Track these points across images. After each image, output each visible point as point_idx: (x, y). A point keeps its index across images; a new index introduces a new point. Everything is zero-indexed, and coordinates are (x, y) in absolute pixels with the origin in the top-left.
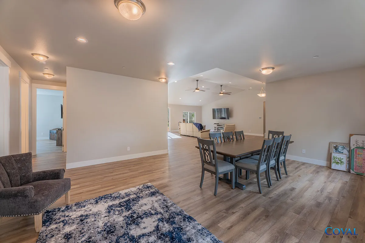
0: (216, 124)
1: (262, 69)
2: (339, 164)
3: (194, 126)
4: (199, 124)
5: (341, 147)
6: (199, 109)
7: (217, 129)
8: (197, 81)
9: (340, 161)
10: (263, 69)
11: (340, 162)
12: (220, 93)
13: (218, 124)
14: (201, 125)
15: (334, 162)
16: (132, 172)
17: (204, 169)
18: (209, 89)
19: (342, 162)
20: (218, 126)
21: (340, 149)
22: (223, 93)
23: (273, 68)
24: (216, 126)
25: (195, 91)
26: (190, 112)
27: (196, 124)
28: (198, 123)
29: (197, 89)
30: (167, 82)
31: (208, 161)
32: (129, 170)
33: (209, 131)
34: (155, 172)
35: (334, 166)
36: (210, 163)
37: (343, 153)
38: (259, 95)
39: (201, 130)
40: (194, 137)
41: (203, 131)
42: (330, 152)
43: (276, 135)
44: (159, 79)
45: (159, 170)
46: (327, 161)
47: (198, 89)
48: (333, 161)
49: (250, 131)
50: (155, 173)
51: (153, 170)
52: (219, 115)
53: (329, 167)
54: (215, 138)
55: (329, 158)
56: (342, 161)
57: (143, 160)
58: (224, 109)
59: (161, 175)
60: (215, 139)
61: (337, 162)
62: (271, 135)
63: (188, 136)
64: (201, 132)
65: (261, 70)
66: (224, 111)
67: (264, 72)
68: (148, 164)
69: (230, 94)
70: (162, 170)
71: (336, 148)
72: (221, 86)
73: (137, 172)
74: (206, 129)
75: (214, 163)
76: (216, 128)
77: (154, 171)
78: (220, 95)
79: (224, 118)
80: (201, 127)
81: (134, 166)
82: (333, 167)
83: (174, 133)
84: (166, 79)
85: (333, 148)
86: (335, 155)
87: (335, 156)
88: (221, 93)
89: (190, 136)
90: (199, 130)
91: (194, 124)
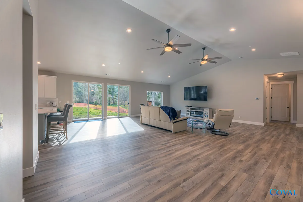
0: (189, 106)
3: (162, 112)
4: (171, 108)
8: (168, 31)
12: (203, 60)
13: (192, 107)
14: (173, 110)
24: (189, 109)
28: (169, 107)
29: (167, 45)
33: (186, 119)
39: (174, 119)
40: (161, 129)
41: (177, 120)
47: (170, 46)
63: (152, 126)
64: (174, 123)
72: (204, 49)
74: (182, 118)
76: (189, 112)
80: (173, 114)
83: (134, 119)
89: (155, 127)
90: (171, 120)
91: (162, 108)
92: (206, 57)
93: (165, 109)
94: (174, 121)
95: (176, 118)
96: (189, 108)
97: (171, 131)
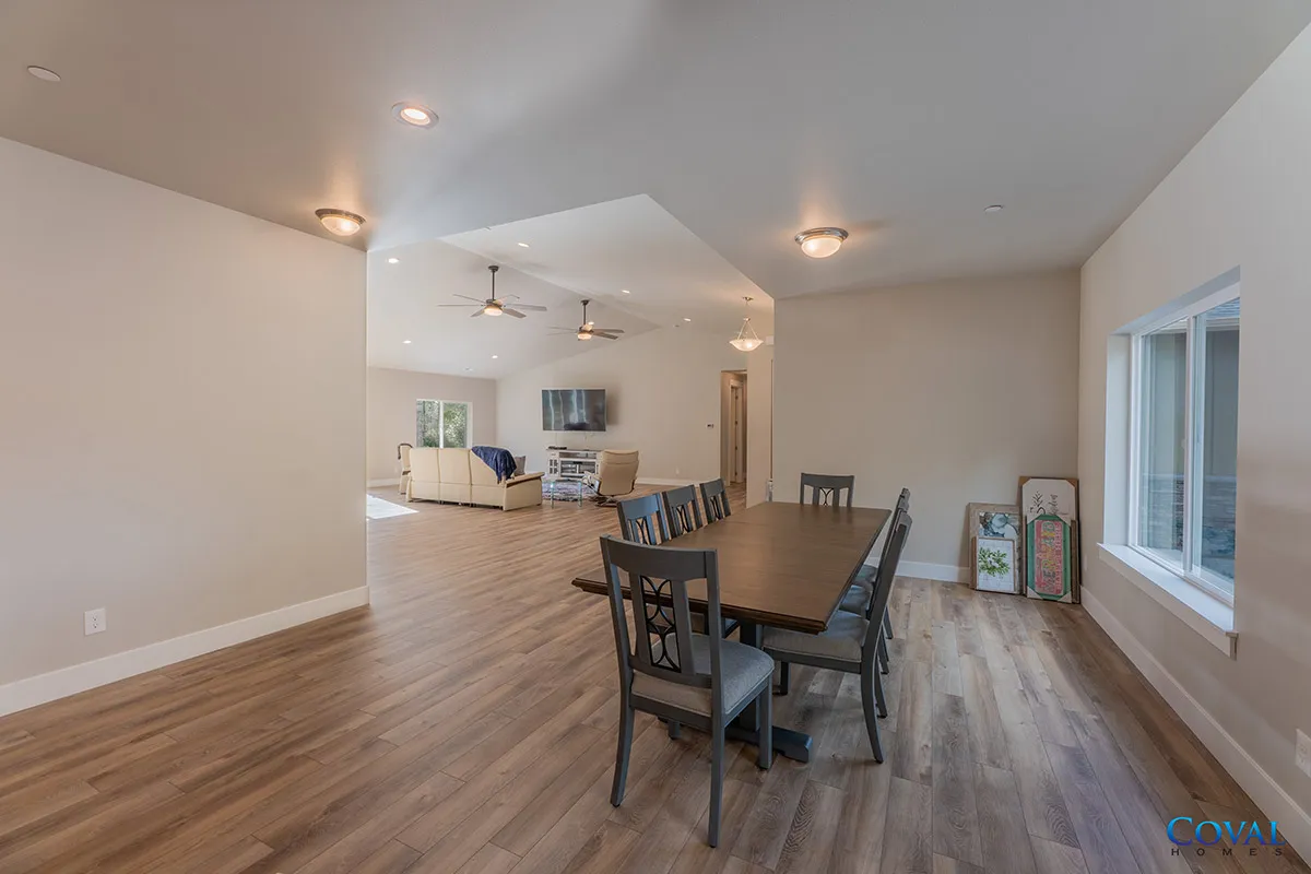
0: (556, 449)
1: (805, 233)
2: (997, 574)
3: (477, 461)
4: (499, 450)
5: (1000, 519)
6: (487, 389)
7: (559, 469)
8: (494, 269)
9: (998, 561)
10: (809, 233)
11: (997, 565)
12: (582, 331)
13: (565, 448)
14: (506, 455)
15: (983, 568)
16: (117, 794)
17: (632, 704)
18: (544, 309)
19: (1003, 565)
20: (562, 455)
21: (996, 522)
22: (591, 332)
23: (844, 234)
24: (556, 455)
25: (482, 312)
26: (448, 402)
27: (483, 452)
28: (494, 449)
29: (491, 303)
30: (360, 244)
31: (665, 663)
32: (93, 781)
33: (539, 478)
34: (306, 757)
35: (984, 581)
36: (676, 669)
37: (1003, 535)
38: (737, 344)
39: (508, 477)
40: (473, 505)
41: (517, 479)
42: (971, 537)
43: (826, 491)
44: (321, 213)
45: (332, 735)
46: (961, 564)
47: (498, 306)
48: (980, 564)
49: (678, 472)
50: (311, 765)
51: (293, 738)
52: (559, 415)
53: (970, 585)
54: (640, 521)
55: (968, 554)
56: (1004, 560)
57: (209, 672)
58: (579, 392)
59: (357, 767)
60: (641, 528)
61: (989, 566)
62: (809, 490)
63: (445, 503)
64: (509, 485)
65: (802, 238)
66: (579, 398)
67: (813, 247)
68: (249, 703)
69: (615, 338)
70: (352, 725)
71: (986, 522)
72: (585, 303)
73: (163, 789)
74: (529, 472)
75: (702, 666)
76: (556, 464)
77: (299, 752)
78: (580, 336)
79: (580, 427)
80: (506, 465)
81: (140, 739)
82: (981, 585)
83: (374, 491)
84: (360, 220)
85: (978, 521)
86: (985, 544)
87: (985, 548)
88: (585, 331)
89: (457, 504)
90: (500, 479)
91: (475, 450)
92: (590, 326)
93: (485, 454)
94: (510, 481)
95: (512, 475)
96: (557, 452)
97: (502, 508)
